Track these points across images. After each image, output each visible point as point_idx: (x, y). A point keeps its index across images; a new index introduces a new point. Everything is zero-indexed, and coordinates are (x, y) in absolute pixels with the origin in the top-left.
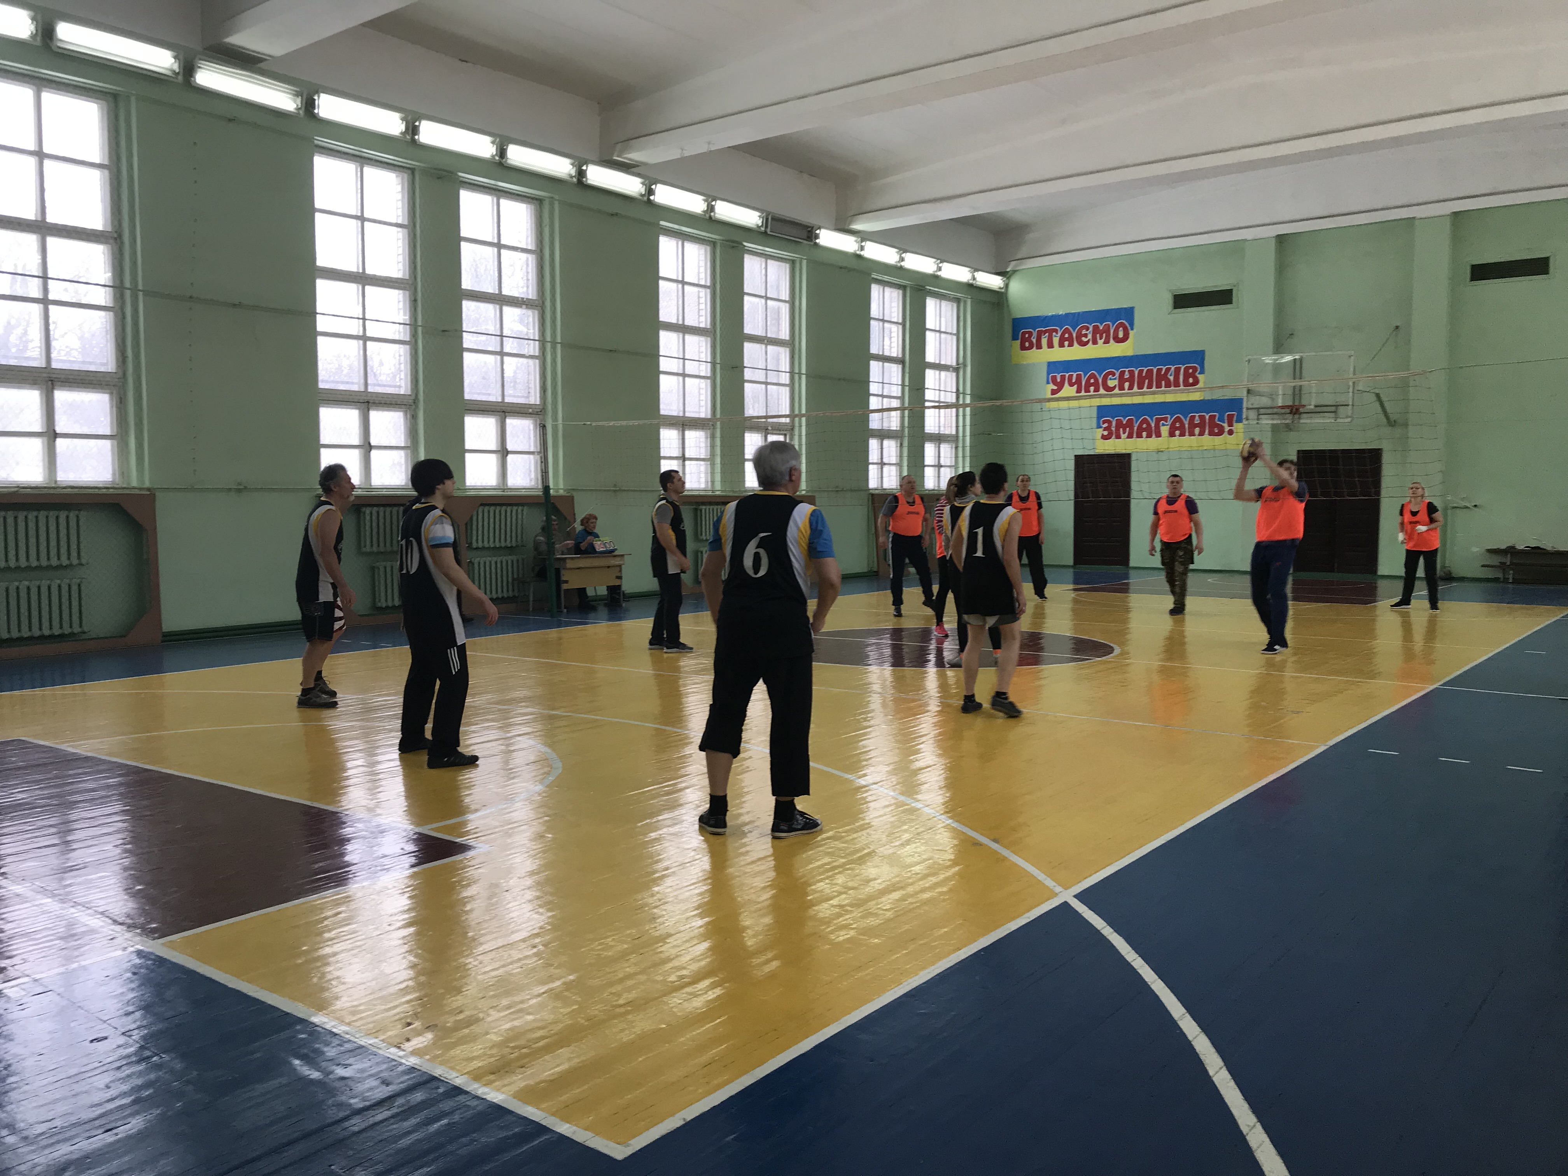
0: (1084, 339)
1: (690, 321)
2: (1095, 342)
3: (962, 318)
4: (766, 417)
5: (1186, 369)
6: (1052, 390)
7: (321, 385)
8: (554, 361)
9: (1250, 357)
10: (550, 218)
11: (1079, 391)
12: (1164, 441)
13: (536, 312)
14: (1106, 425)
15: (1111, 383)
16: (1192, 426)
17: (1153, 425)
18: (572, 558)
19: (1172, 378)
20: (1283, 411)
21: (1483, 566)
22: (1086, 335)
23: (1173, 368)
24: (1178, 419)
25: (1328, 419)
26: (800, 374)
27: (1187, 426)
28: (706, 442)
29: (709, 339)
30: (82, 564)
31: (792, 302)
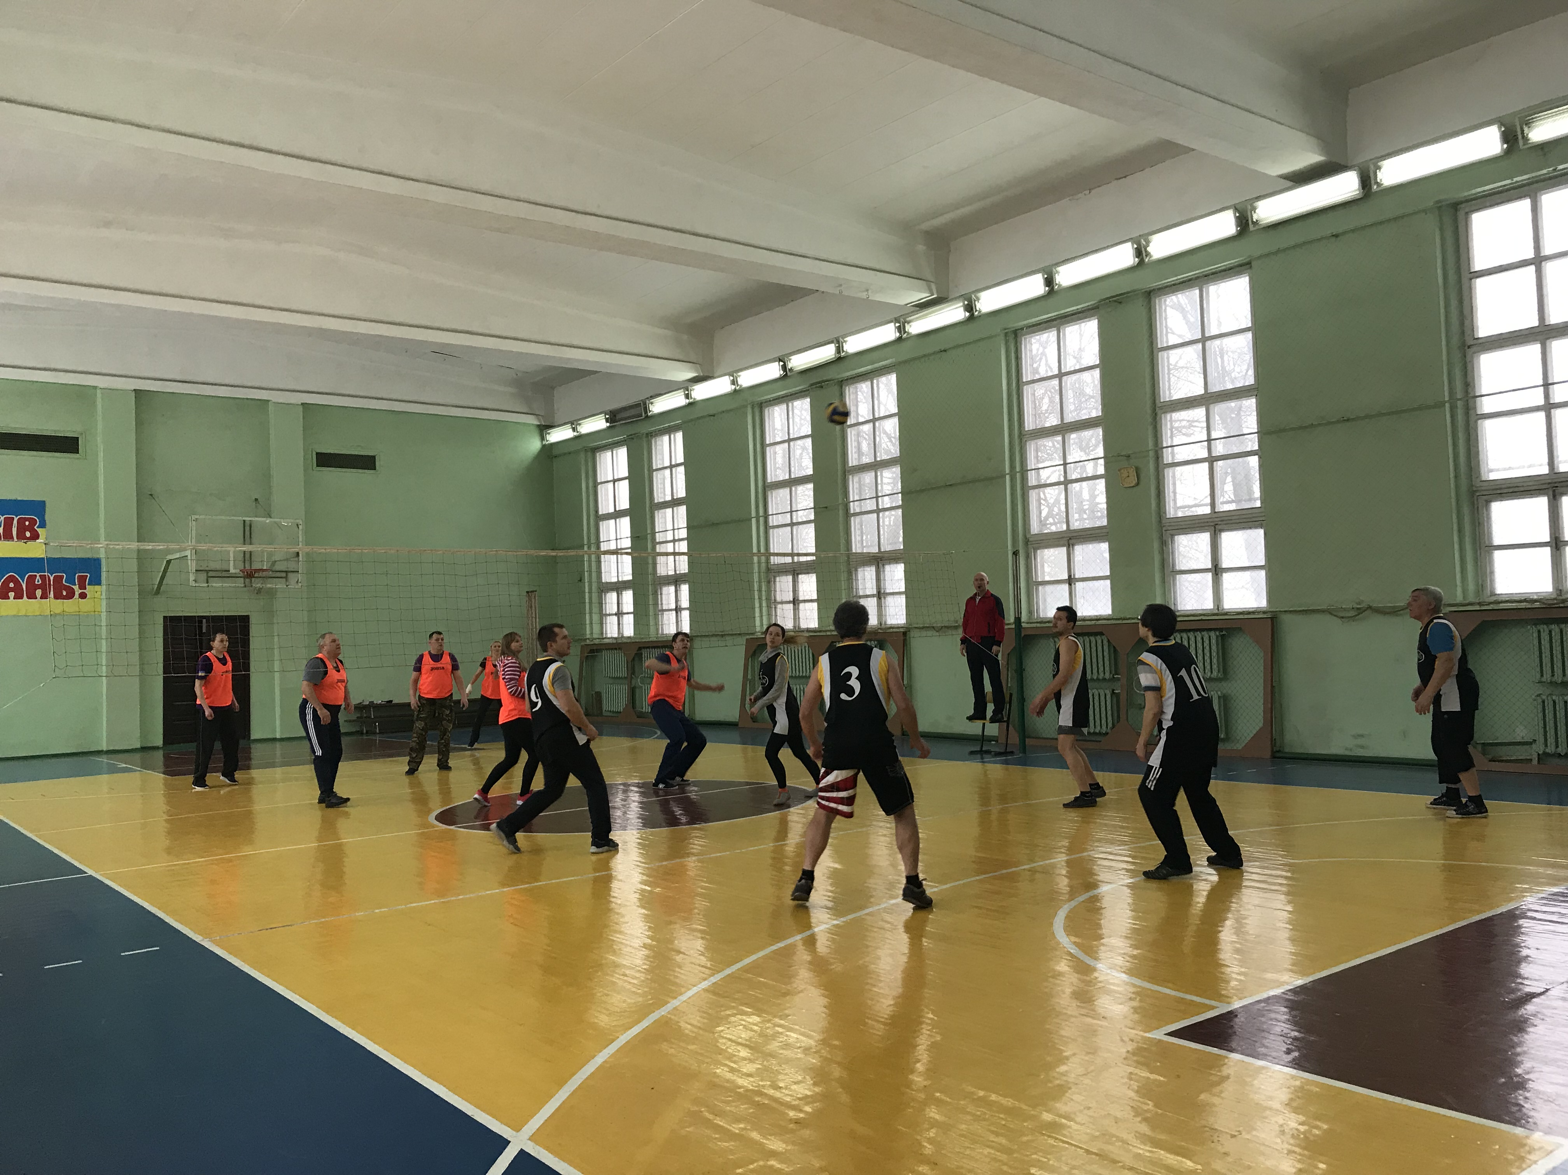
5: (21, 521)
16: (32, 587)
24: (11, 579)
27: (24, 587)
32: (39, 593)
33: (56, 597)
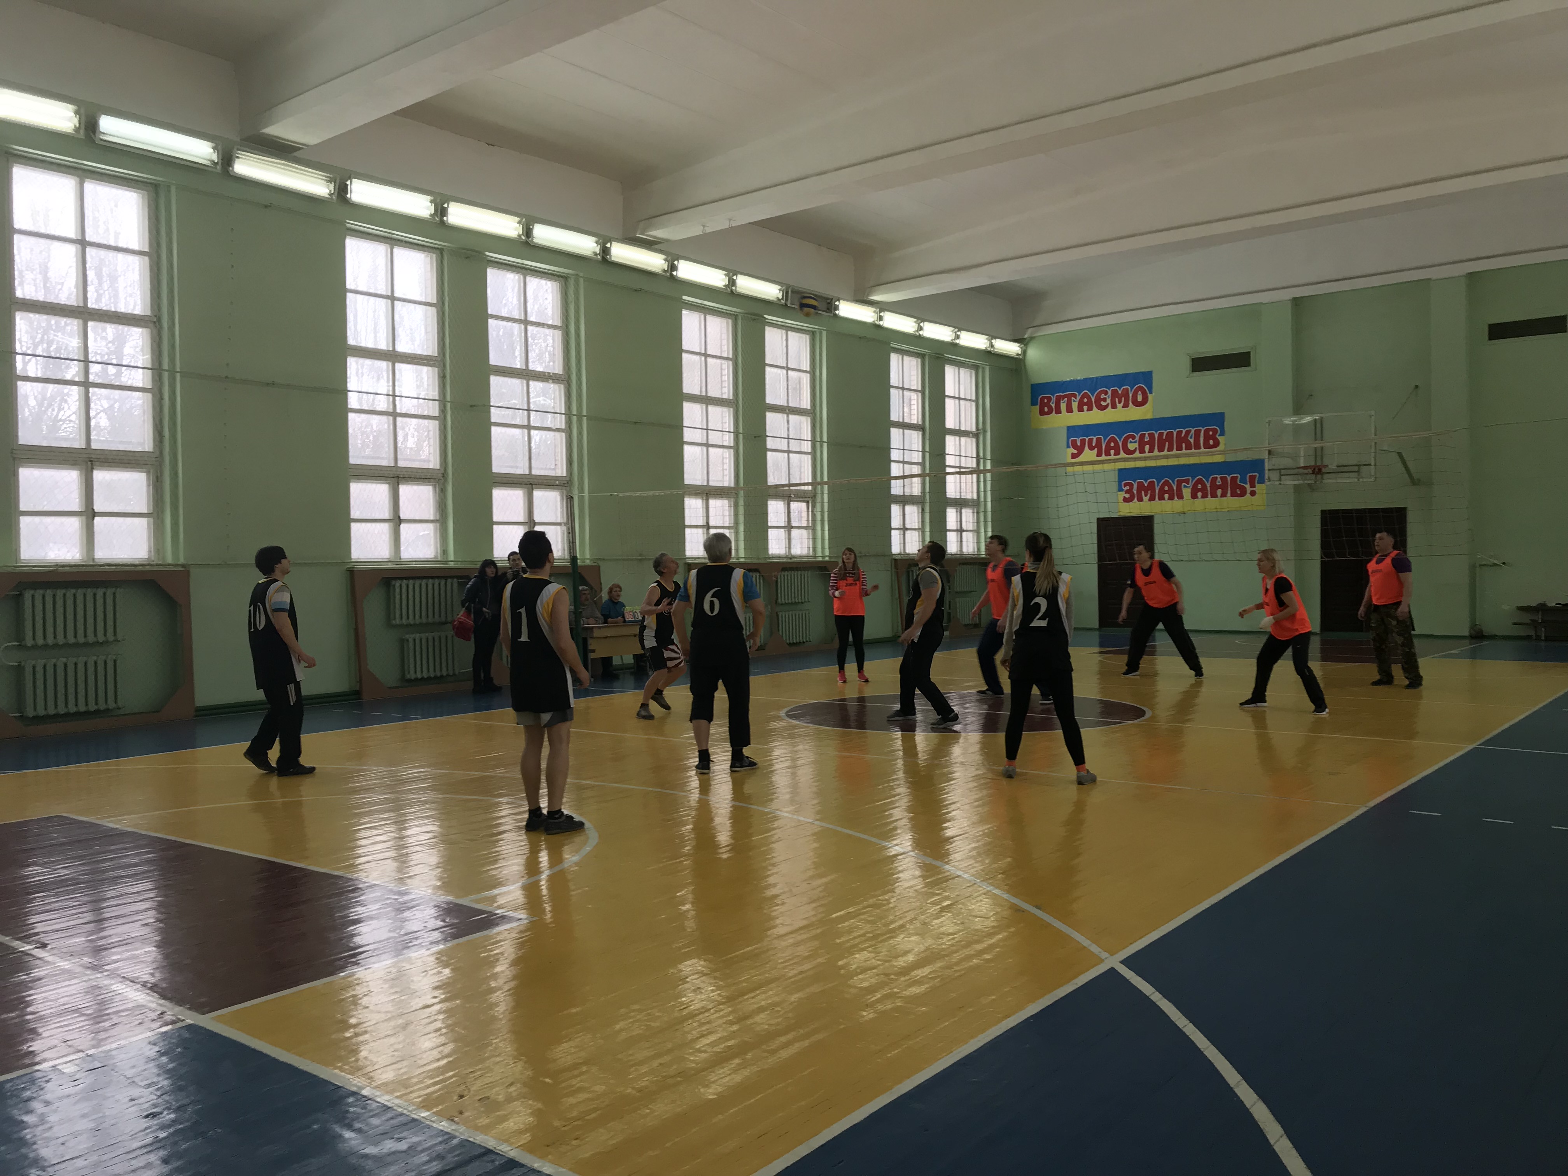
0: (1103, 403)
1: (713, 393)
2: (1114, 406)
3: (980, 385)
4: (790, 485)
5: (1206, 432)
6: (1072, 454)
7: (352, 461)
8: (580, 433)
9: (1270, 419)
10: (575, 294)
11: (1099, 455)
12: (1186, 503)
13: (562, 386)
14: (1127, 488)
15: (1131, 446)
16: (1214, 487)
17: (1175, 488)
18: (600, 628)
19: (1192, 440)
20: (1306, 471)
21: (1515, 624)
22: (1105, 400)
23: (1193, 431)
24: (1200, 481)
25: (1351, 479)
26: (821, 442)
27: (1208, 486)
28: (730, 511)
29: (732, 409)
30: (116, 641)
31: (812, 372)
32: (1219, 492)
33: (1232, 496)
